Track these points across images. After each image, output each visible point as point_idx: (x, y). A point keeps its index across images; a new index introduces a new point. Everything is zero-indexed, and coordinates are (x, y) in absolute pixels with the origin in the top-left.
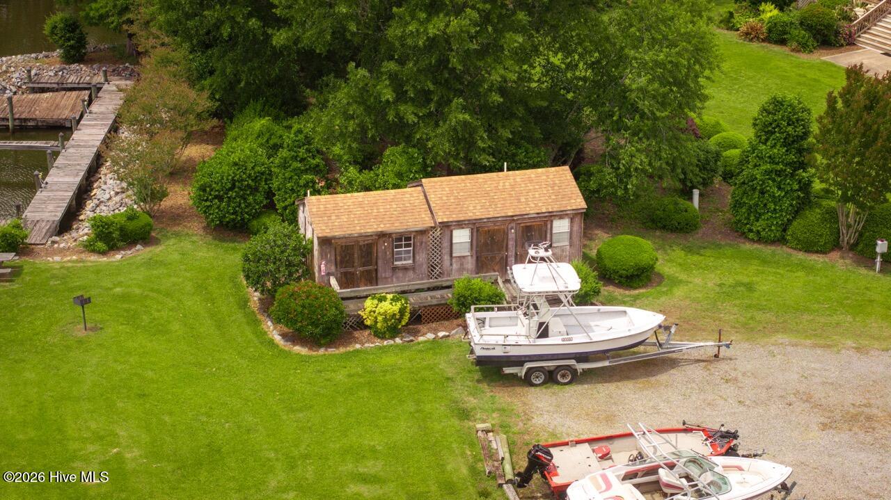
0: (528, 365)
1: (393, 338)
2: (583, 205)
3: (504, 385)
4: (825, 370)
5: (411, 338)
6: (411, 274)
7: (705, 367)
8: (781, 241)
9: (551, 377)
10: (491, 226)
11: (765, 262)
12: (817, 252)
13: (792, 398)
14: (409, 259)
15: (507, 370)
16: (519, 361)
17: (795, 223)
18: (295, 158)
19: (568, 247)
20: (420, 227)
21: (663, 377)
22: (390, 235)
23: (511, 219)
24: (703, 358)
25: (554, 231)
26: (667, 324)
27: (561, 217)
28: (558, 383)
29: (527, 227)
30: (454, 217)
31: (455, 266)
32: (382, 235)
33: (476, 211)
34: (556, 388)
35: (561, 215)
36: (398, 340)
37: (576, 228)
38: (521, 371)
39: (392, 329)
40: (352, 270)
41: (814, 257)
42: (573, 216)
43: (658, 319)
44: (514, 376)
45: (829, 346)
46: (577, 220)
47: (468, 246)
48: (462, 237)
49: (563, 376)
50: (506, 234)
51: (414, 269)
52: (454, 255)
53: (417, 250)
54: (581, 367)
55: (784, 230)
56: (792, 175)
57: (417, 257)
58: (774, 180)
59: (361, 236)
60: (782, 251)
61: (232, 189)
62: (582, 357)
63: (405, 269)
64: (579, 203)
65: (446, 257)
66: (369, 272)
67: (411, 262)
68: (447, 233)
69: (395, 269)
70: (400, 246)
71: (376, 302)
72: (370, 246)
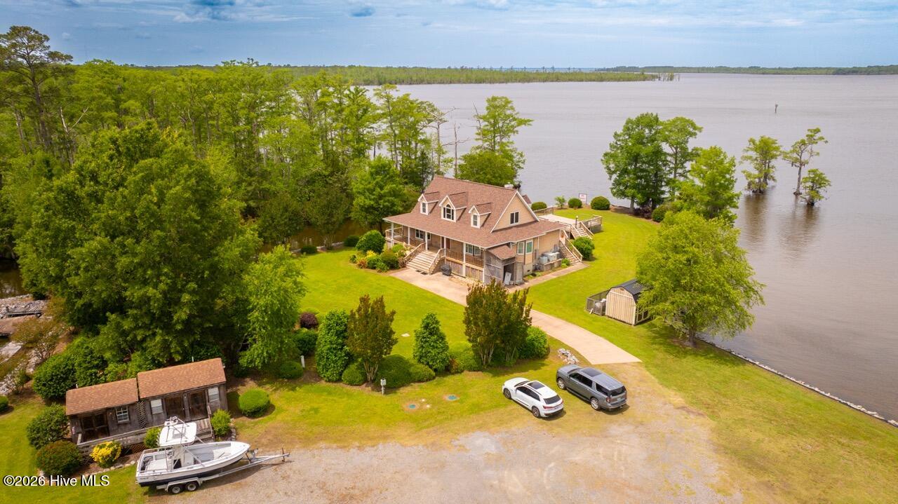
0: (170, 484)
1: (109, 467)
2: (224, 380)
3: (158, 495)
4: (339, 464)
5: (121, 465)
6: (129, 426)
7: (275, 469)
8: (339, 380)
9: (184, 488)
10: (173, 397)
11: (330, 393)
12: (356, 385)
13: (314, 487)
14: (126, 419)
15: (159, 487)
16: (166, 482)
17: (345, 372)
18: (85, 362)
19: (219, 402)
20: (130, 402)
21: (249, 479)
22: (113, 408)
23: (184, 392)
24: (277, 463)
25: (210, 395)
26: (252, 449)
27: (212, 387)
28: (189, 491)
29: (194, 394)
30: (151, 395)
31: (154, 419)
32: (108, 409)
33: (164, 390)
34: (187, 493)
35: (212, 386)
36: (112, 468)
37: (222, 391)
38: (166, 487)
39: (109, 462)
40: (92, 429)
41: (355, 388)
42: (219, 386)
43: (247, 446)
44: (163, 490)
45: (345, 447)
46: (222, 387)
47: (161, 408)
48: (157, 404)
49: (191, 487)
50: (182, 400)
51: (130, 423)
52: (154, 413)
53: (131, 413)
54: (200, 481)
55: (341, 375)
56: (341, 349)
57: (131, 417)
58: (332, 352)
59: (94, 411)
60: (339, 385)
61: (51, 380)
62: (200, 476)
63: (125, 424)
64: (223, 379)
65: (149, 415)
66: (102, 428)
67: (128, 420)
68: (148, 403)
69: (119, 425)
70: (121, 413)
71: (98, 449)
72: (102, 415)
